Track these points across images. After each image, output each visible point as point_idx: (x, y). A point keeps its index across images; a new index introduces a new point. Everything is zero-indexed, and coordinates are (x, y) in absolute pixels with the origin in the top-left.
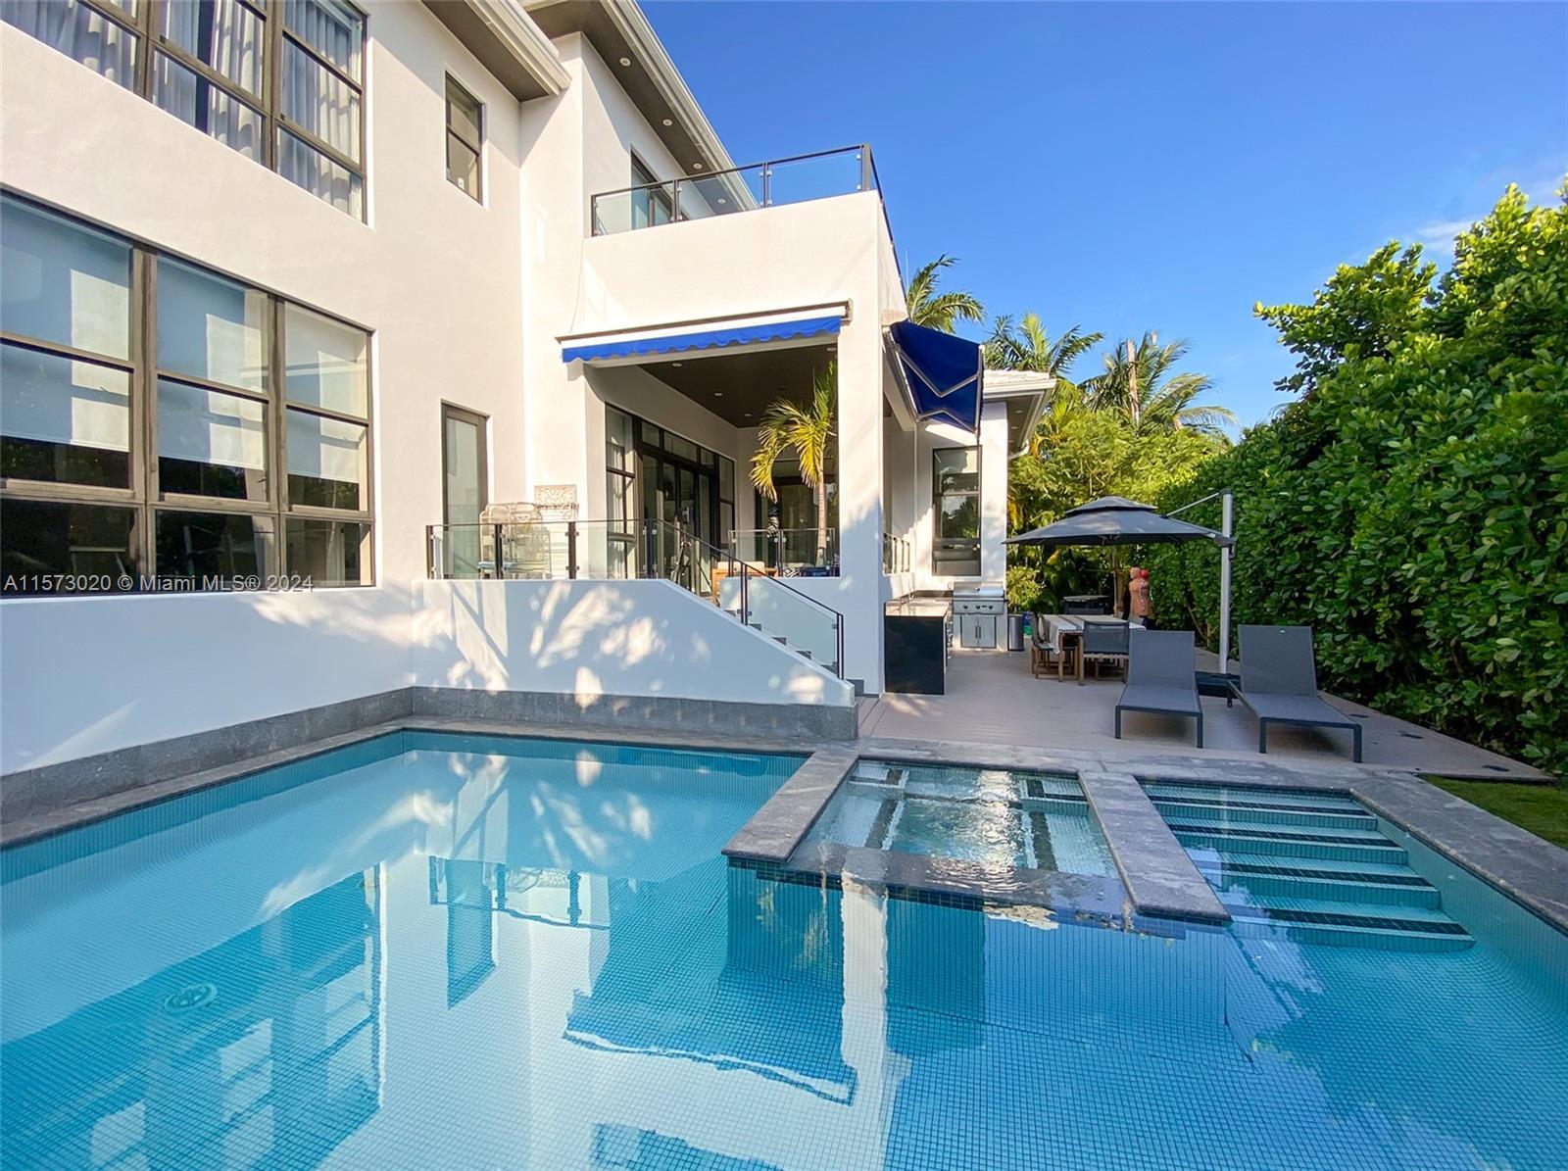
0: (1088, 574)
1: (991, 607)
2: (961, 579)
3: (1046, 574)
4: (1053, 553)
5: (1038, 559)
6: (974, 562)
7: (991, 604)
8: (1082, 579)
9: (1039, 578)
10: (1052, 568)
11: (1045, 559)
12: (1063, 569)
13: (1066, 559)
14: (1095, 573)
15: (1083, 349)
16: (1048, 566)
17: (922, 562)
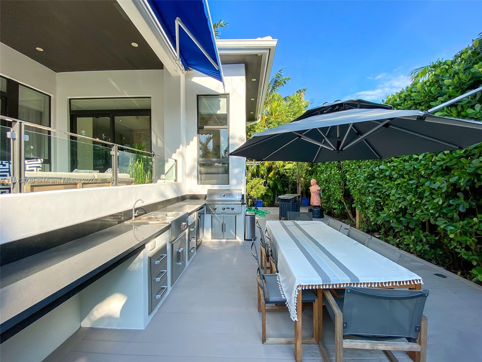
0: (285, 182)
1: (233, 209)
2: (216, 187)
3: (268, 182)
4: (271, 171)
5: (265, 174)
6: (226, 175)
7: (233, 206)
8: (283, 184)
9: (265, 184)
10: (271, 179)
11: (268, 175)
12: (275, 179)
13: (277, 174)
14: (288, 181)
15: (283, 84)
16: (269, 178)
17: (189, 175)
